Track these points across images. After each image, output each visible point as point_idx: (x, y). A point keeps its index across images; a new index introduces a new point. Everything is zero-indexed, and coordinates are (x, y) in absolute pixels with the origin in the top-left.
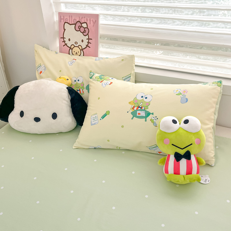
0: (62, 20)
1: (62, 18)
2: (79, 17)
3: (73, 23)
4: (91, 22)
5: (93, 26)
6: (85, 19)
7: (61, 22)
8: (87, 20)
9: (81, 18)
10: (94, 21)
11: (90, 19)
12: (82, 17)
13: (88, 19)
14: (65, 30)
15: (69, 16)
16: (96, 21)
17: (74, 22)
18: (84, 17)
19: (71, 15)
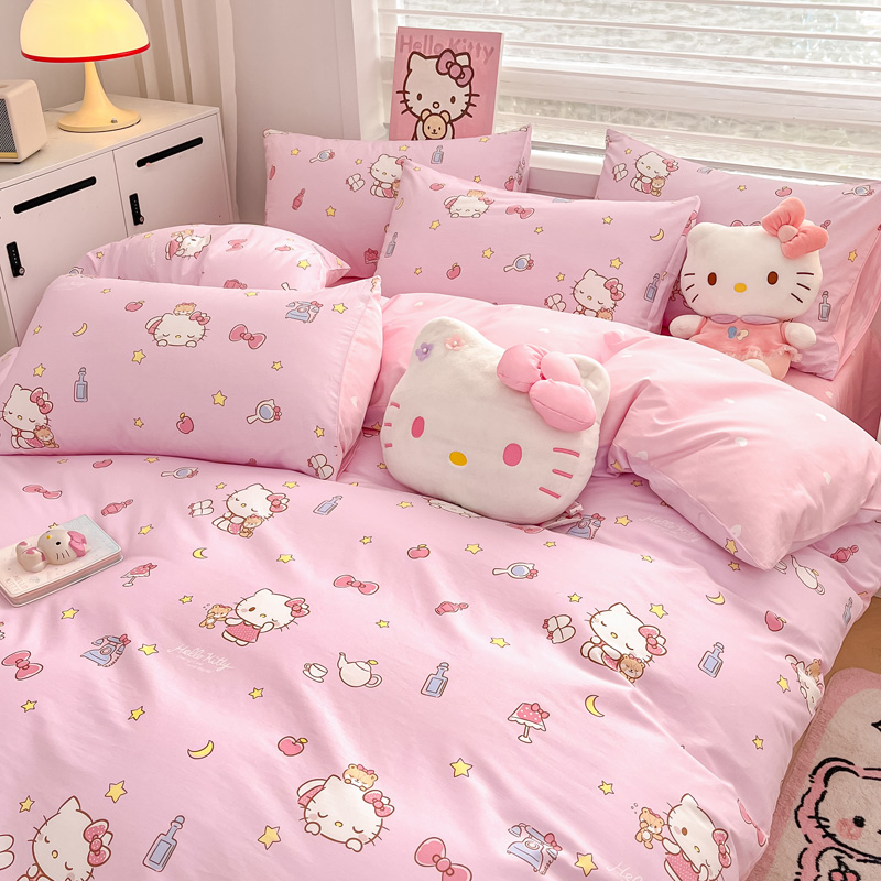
0: (406, 47)
1: (407, 40)
2: (452, 40)
3: (433, 54)
4: (482, 51)
5: (486, 62)
6: (467, 45)
7: (402, 50)
8: (471, 46)
9: (455, 41)
10: (489, 50)
11: (479, 45)
12: (459, 40)
13: (475, 45)
14: (410, 71)
15: (426, 37)
16: (492, 49)
17: (435, 52)
18: (465, 41)
19: (429, 34)
